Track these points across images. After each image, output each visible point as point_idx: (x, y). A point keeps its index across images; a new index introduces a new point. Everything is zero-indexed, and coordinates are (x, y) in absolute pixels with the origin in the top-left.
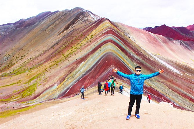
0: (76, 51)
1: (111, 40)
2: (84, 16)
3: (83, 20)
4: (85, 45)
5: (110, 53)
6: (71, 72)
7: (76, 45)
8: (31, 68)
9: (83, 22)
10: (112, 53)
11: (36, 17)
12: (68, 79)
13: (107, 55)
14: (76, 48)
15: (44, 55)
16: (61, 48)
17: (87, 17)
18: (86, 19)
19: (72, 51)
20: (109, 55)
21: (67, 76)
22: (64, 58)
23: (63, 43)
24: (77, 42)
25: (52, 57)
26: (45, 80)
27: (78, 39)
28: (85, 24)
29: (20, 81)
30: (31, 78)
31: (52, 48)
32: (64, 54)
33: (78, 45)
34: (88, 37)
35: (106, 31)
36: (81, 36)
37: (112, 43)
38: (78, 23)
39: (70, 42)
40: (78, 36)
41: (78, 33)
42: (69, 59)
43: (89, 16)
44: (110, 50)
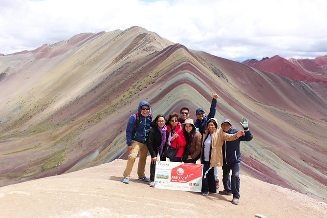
0: (131, 96)
1: (188, 80)
2: (146, 41)
3: (144, 48)
4: (145, 87)
5: (186, 102)
6: (121, 131)
7: (131, 88)
8: (58, 124)
9: (144, 50)
10: (188, 101)
11: (68, 41)
12: (116, 142)
13: (180, 104)
14: (130, 93)
15: (80, 102)
16: (107, 91)
17: (150, 42)
18: (149, 45)
19: (125, 97)
20: (183, 105)
21: (115, 137)
22: (112, 108)
23: (110, 83)
24: (133, 82)
25: (92, 107)
26: (80, 144)
27: (135, 78)
28: (146, 54)
29: (40, 144)
30: (57, 140)
31: (93, 92)
32: (112, 103)
33: (134, 87)
34: (151, 74)
35: (179, 66)
36: (140, 74)
37: (190, 84)
38: (135, 52)
39: (122, 82)
40: (135, 72)
41: (135, 69)
42: (120, 111)
43: (154, 40)
44: (186, 96)
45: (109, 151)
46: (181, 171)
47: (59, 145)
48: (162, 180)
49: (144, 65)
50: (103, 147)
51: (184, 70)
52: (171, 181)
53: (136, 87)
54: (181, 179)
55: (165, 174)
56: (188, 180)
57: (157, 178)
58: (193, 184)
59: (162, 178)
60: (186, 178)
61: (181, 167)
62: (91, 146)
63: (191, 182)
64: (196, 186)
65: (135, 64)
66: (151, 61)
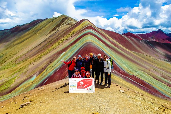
0: (59, 45)
1: (91, 33)
2: (68, 20)
4: (67, 39)
5: (90, 43)
6: (51, 63)
7: (59, 41)
8: (18, 63)
9: (67, 24)
10: (91, 42)
11: (29, 23)
12: (47, 69)
13: (87, 44)
14: (59, 43)
15: (32, 51)
16: (47, 44)
17: (70, 20)
18: (70, 22)
19: (56, 45)
20: (89, 45)
21: (47, 66)
22: (48, 52)
23: (49, 40)
24: (61, 38)
25: (38, 53)
26: (26, 72)
27: (62, 36)
28: (68, 26)
29: (3, 75)
30: (15, 72)
31: (40, 45)
32: (49, 49)
33: (61, 40)
34: (70, 33)
35: (85, 27)
36: (64, 34)
37: (92, 35)
38: (63, 25)
39: (55, 39)
40: (62, 34)
41: (62, 32)
42: (52, 52)
43: (72, 20)
44: (90, 40)
45: (42, 75)
46: (82, 83)
47: (15, 75)
48: (73, 88)
49: (67, 30)
50: (39, 73)
51: (88, 28)
52: (78, 88)
53: (62, 40)
54: (82, 87)
55: (74, 85)
56: (86, 87)
57: (71, 87)
58: (88, 89)
59: (73, 87)
60: (85, 86)
61: (82, 81)
62: (31, 73)
63: (87, 88)
64: (90, 90)
65: (62, 31)
66: (70, 28)
